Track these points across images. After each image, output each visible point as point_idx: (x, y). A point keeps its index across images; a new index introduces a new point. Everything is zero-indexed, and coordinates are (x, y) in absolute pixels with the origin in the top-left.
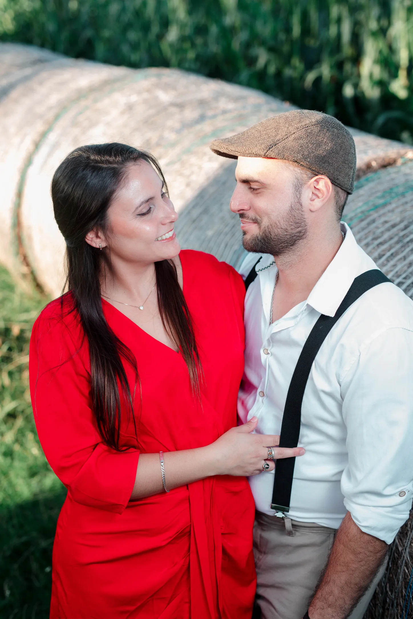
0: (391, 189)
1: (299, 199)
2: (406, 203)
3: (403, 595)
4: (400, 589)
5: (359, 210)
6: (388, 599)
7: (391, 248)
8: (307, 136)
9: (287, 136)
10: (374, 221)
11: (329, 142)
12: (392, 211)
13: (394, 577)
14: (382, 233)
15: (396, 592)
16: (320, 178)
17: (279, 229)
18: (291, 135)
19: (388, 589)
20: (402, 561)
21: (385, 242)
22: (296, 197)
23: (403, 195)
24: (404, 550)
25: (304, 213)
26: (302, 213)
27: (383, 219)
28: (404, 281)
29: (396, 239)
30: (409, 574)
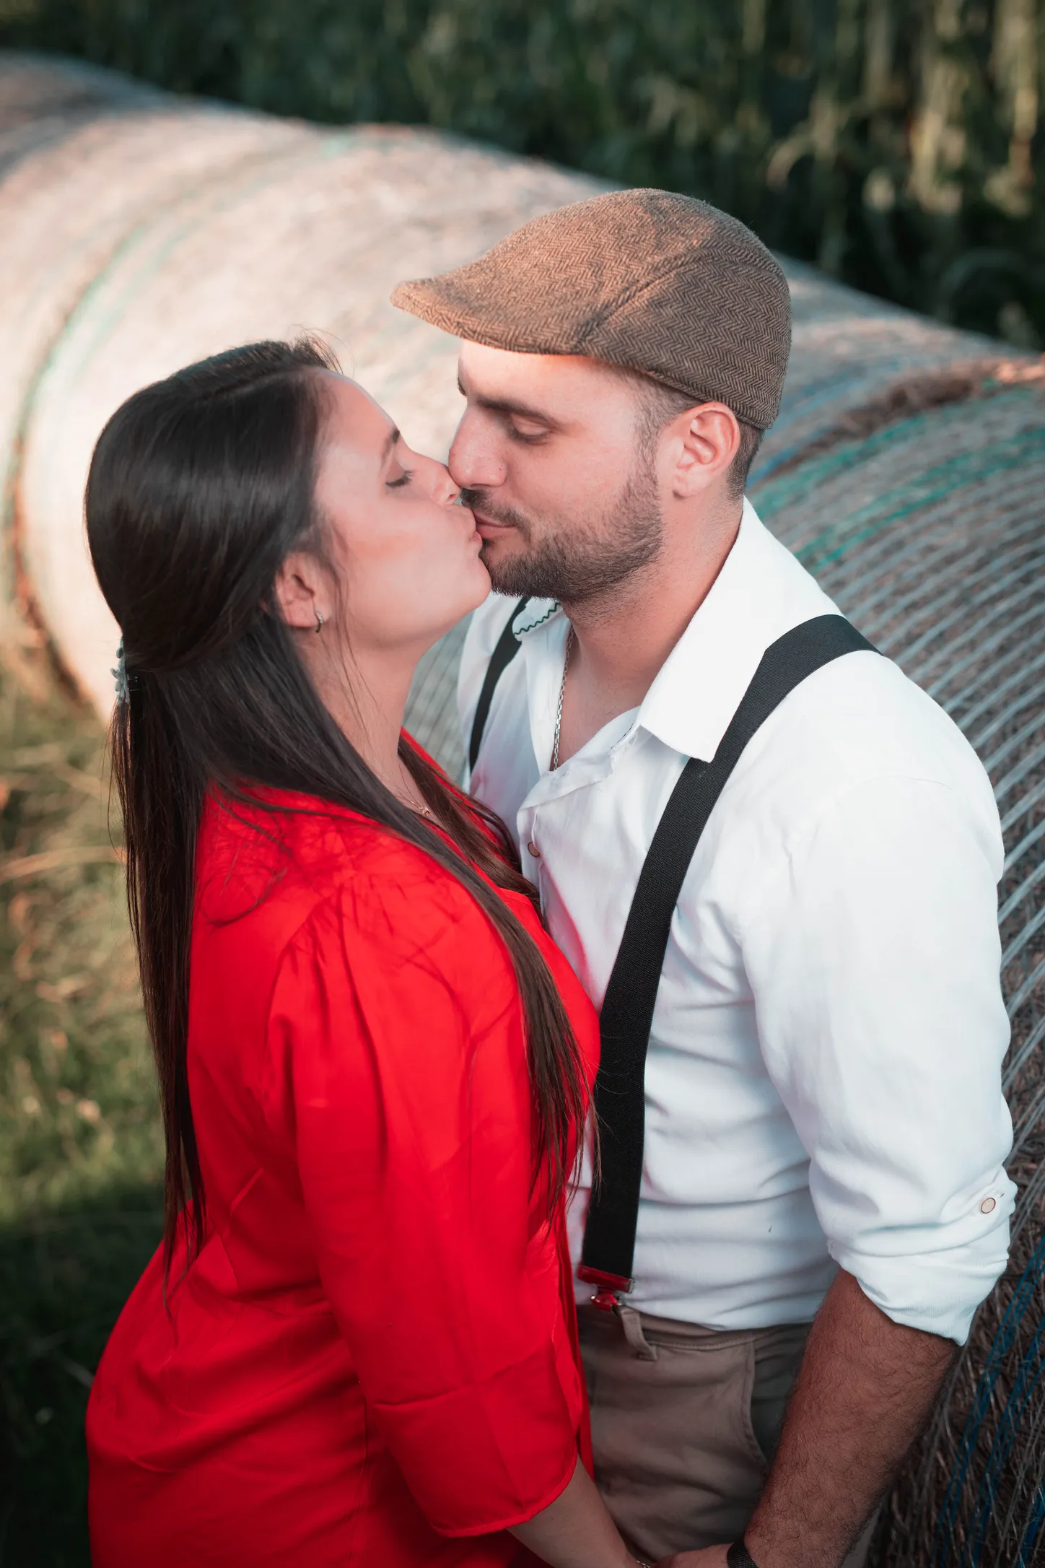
0: (950, 461)
1: (648, 468)
2: (986, 500)
3: (933, 1523)
4: (925, 1509)
5: (865, 516)
6: (894, 1533)
7: (940, 616)
8: (684, 294)
9: (628, 293)
10: (900, 545)
11: (738, 311)
12: (948, 520)
13: (911, 1476)
14: (921, 577)
15: (914, 1516)
16: (711, 411)
17: (591, 546)
18: (639, 289)
19: (895, 1507)
20: (933, 1437)
21: (925, 601)
22: (642, 463)
23: (979, 479)
24: (939, 1408)
25: (659, 502)
26: (655, 502)
27: (924, 540)
28: (966, 705)
29: (952, 595)
30: (950, 1472)
